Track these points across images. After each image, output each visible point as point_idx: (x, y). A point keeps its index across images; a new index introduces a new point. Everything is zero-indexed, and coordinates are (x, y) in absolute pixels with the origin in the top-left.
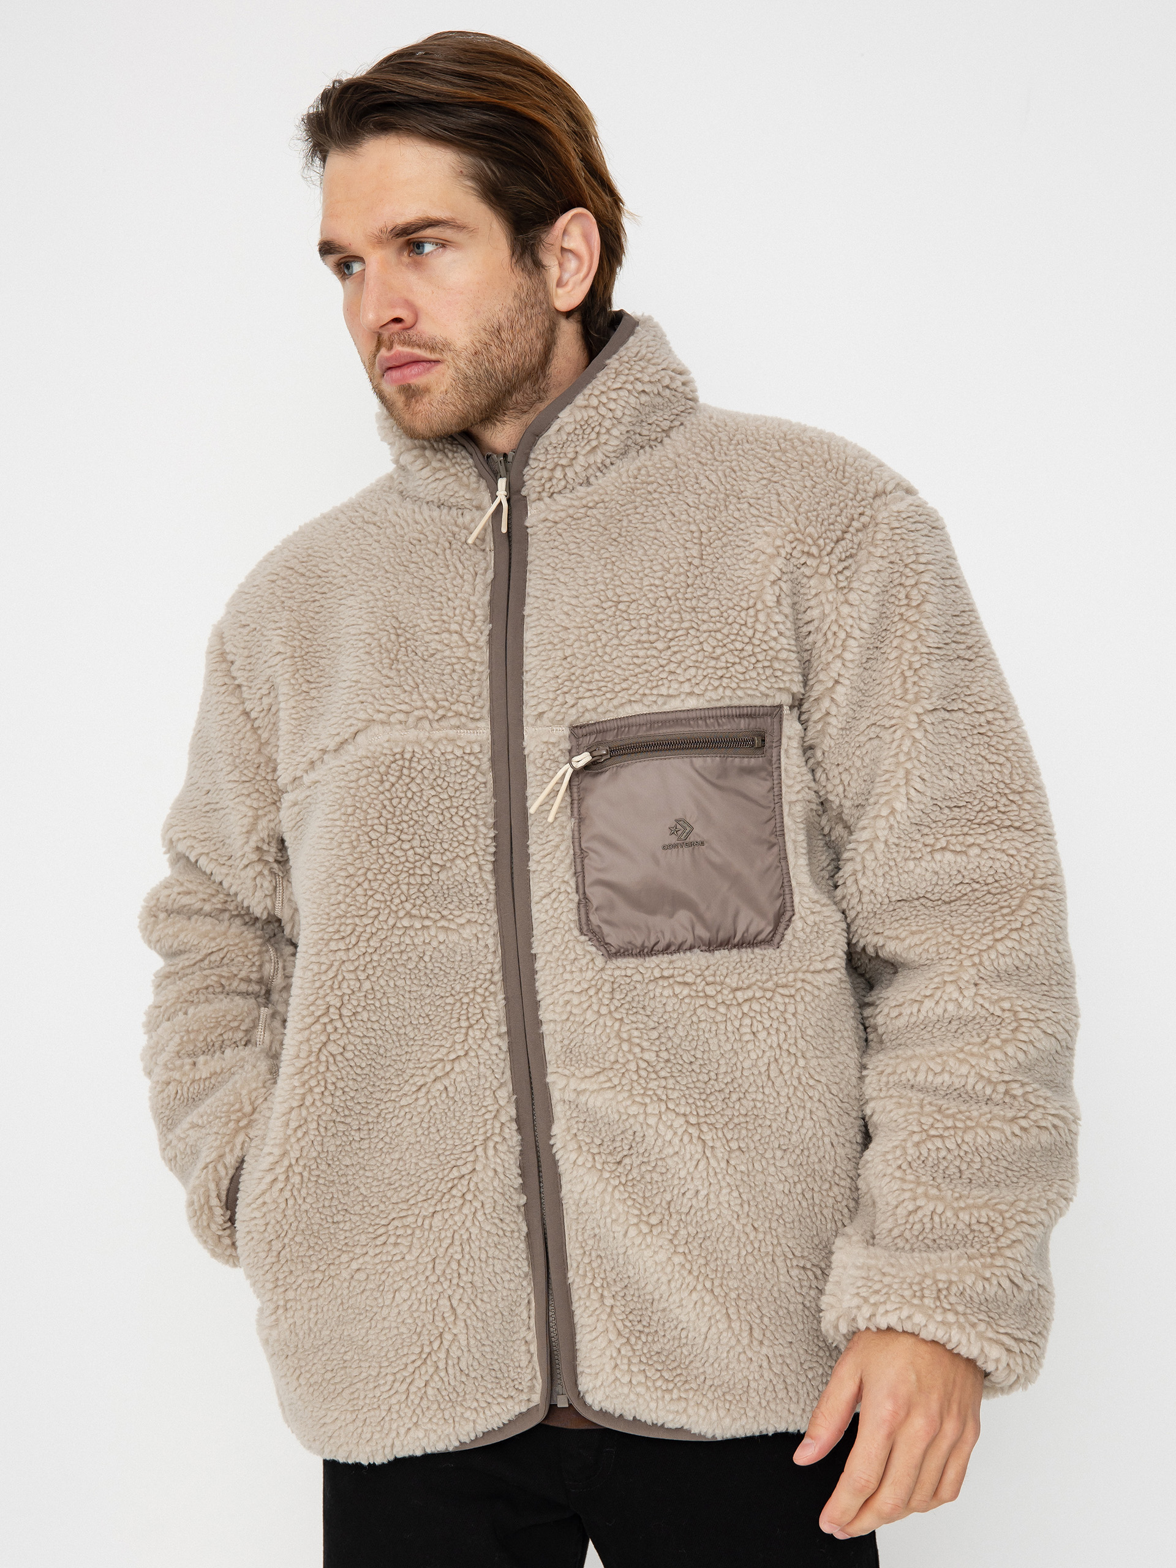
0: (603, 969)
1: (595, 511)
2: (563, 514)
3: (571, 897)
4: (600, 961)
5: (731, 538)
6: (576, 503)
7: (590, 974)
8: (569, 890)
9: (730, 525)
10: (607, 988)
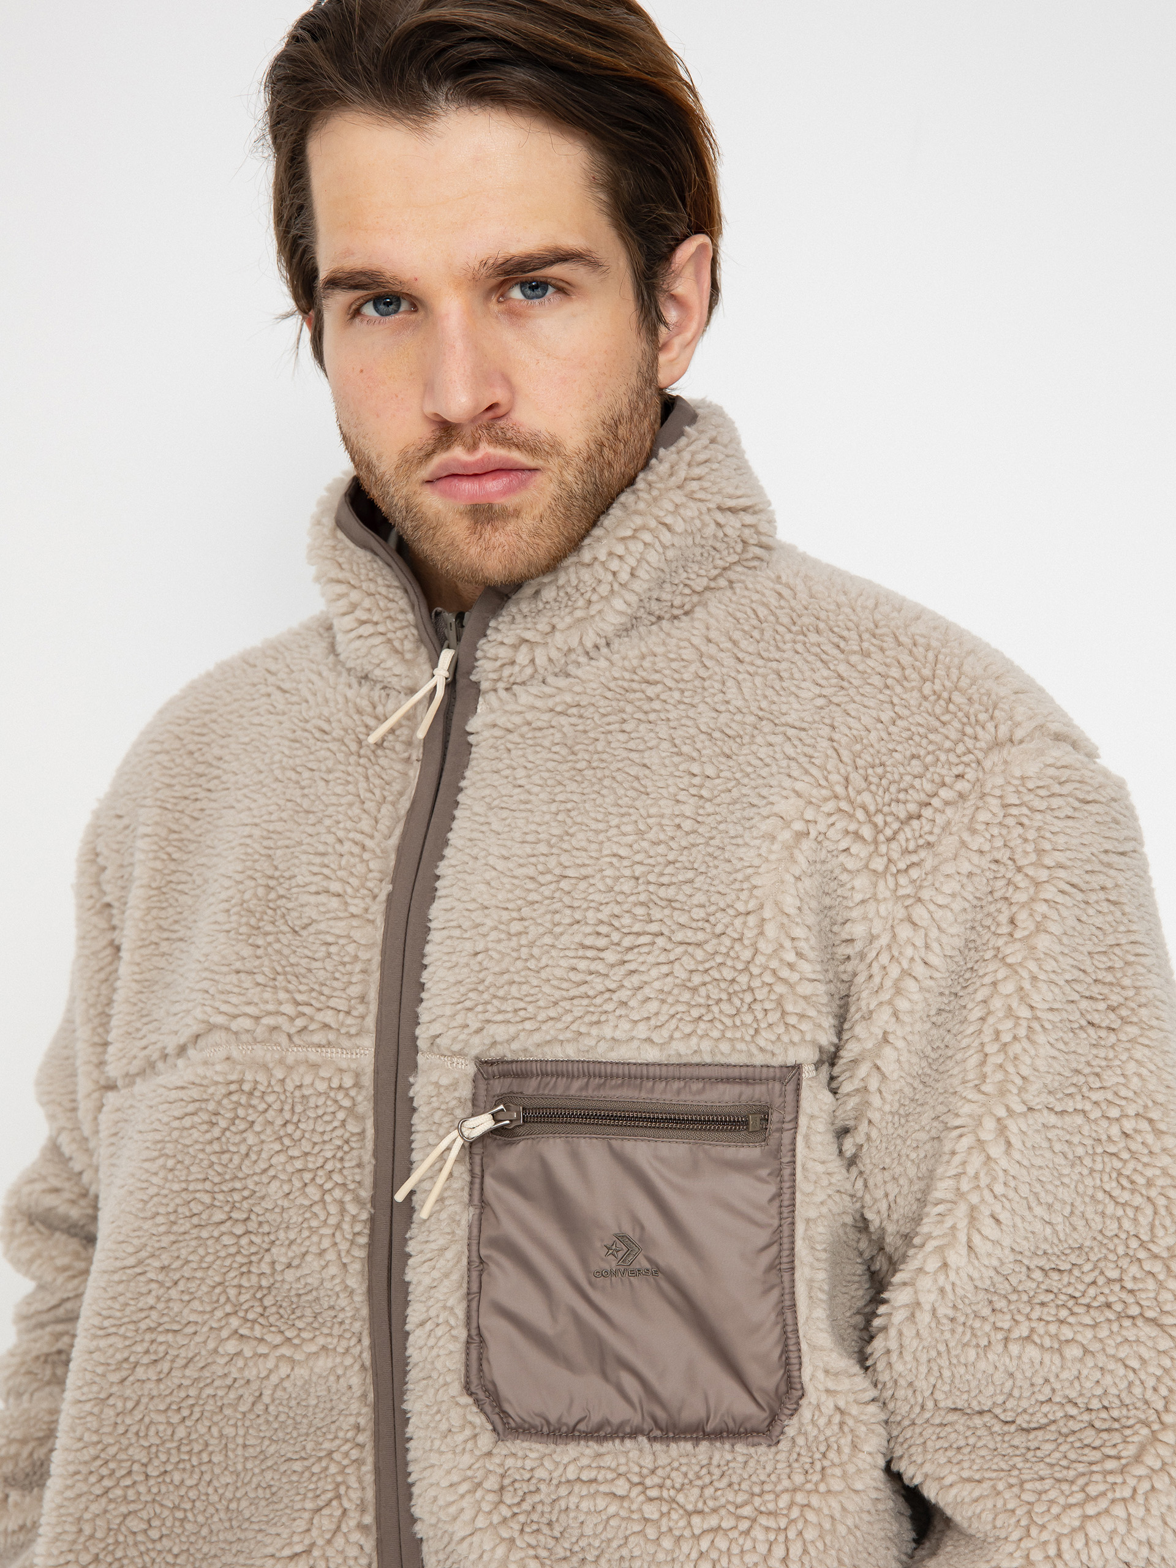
0: (489, 1454)
1: (563, 720)
2: (517, 720)
3: (454, 1332)
4: (486, 1440)
5: (744, 791)
6: (539, 703)
7: (467, 1459)
8: (452, 1322)
9: (749, 769)
10: (492, 1483)
